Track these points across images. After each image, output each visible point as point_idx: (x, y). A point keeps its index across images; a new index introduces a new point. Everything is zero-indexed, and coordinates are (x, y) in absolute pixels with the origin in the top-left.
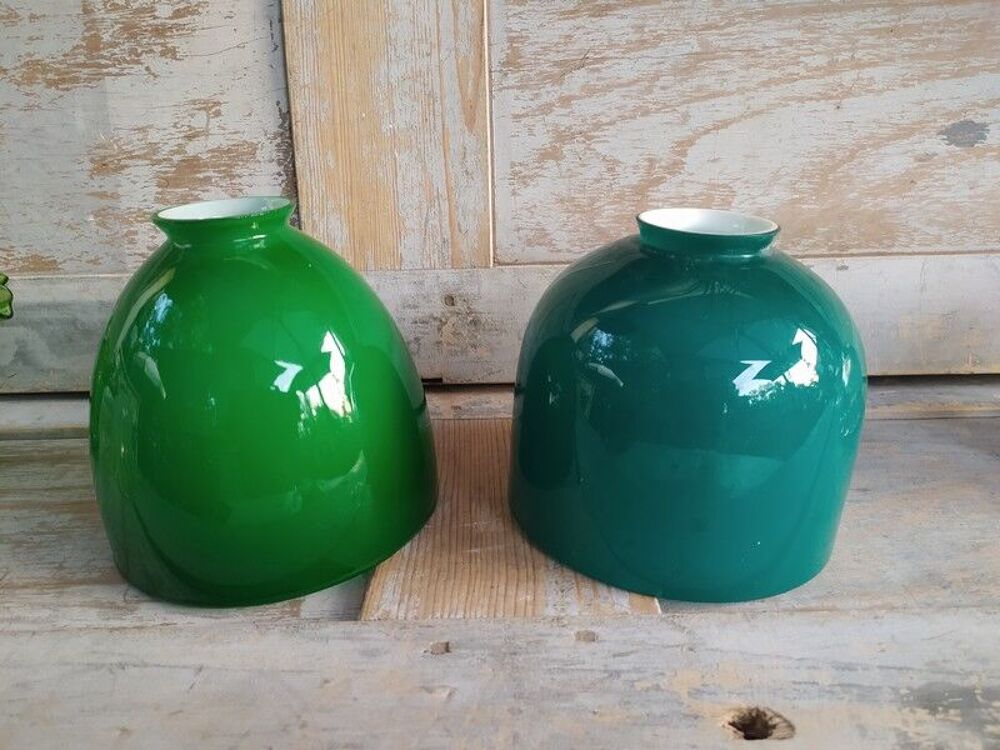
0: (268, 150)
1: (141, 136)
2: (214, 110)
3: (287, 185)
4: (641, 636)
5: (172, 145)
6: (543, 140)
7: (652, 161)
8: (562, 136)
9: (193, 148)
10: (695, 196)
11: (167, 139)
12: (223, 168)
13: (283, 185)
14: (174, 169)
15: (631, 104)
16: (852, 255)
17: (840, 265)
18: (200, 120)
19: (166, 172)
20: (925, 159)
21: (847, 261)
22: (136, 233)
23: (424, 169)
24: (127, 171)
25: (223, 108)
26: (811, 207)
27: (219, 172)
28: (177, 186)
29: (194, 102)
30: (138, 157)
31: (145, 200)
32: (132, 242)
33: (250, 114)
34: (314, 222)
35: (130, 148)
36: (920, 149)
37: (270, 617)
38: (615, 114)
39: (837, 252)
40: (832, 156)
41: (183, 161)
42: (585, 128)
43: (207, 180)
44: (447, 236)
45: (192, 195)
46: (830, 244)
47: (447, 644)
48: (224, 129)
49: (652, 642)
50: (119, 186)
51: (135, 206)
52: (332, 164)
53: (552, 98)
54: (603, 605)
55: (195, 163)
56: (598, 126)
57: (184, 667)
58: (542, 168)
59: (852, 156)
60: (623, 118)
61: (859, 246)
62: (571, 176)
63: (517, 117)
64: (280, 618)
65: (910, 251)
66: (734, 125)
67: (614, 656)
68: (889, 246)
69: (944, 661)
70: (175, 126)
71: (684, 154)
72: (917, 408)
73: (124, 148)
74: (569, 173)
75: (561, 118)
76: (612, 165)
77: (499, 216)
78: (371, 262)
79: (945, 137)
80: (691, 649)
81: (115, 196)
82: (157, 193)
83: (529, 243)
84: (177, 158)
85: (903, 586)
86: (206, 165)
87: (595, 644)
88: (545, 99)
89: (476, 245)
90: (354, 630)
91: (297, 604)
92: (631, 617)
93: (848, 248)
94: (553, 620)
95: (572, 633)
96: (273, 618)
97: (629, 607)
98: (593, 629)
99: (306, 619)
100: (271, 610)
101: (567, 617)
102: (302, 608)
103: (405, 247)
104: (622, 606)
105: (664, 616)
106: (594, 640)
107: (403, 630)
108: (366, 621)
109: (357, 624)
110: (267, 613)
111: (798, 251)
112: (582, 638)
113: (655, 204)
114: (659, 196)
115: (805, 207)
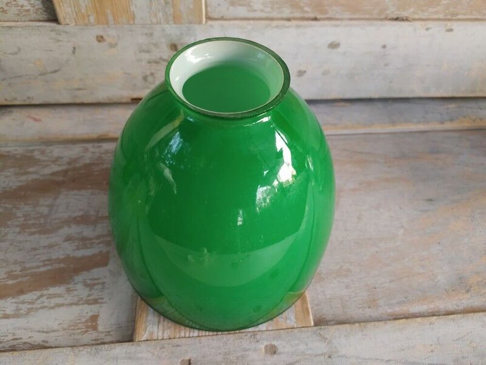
4: (302, 347)
16: (459, 20)
17: (448, 28)
21: (454, 25)
37: (79, 331)
39: (449, 17)
46: (447, 12)
47: (190, 360)
49: (309, 352)
54: (280, 320)
61: (464, 14)
64: (86, 332)
69: (463, 358)
80: (330, 357)
83: (233, 3)
87: (275, 356)
89: (191, 6)
90: (133, 350)
91: (94, 318)
92: (296, 331)
93: (457, 15)
94: (251, 336)
95: (263, 347)
96: (82, 332)
97: (295, 321)
98: (275, 343)
99: (102, 332)
100: (80, 325)
101: (260, 333)
102: (98, 322)
103: (136, 6)
104: (291, 320)
105: (315, 328)
106: (275, 352)
107: (163, 350)
108: (139, 341)
109: (133, 345)
110: (76, 328)
111: (425, 15)
112: (268, 350)
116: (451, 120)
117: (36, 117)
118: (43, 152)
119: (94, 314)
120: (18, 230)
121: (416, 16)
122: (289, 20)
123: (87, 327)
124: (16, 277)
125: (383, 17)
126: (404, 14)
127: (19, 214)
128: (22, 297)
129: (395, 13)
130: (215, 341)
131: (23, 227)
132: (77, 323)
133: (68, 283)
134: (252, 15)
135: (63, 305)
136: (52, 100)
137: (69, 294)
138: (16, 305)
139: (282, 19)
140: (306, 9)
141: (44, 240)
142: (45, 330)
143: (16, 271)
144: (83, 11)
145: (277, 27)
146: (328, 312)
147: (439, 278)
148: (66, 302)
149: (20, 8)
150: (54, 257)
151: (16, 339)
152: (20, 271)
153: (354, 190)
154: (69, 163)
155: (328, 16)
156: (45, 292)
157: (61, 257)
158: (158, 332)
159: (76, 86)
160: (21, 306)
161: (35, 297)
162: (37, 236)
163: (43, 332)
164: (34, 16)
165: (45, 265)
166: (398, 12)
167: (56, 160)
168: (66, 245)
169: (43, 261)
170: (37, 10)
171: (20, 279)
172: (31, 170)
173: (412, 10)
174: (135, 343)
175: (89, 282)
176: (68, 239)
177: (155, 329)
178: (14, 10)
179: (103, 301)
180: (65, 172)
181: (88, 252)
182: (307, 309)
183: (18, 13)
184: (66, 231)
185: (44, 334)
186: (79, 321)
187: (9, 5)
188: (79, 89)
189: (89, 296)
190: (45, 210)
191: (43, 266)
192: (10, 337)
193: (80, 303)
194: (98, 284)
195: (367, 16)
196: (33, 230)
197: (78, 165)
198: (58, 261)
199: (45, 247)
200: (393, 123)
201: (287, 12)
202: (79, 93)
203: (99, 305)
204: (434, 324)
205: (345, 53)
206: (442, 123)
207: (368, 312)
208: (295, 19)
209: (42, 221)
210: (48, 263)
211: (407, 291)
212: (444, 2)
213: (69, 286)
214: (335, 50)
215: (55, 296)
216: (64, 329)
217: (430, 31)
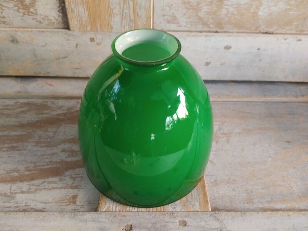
4: (203, 223)
10: (245, 4)
16: (305, 34)
17: (299, 39)
21: (302, 37)
26: (294, 13)
34: (72, 9)
37: (65, 204)
39: (299, 33)
44: (132, 18)
46: (297, 29)
47: (131, 225)
49: (208, 227)
54: (189, 206)
64: (69, 205)
77: (156, 9)
78: (99, 27)
83: (168, 22)
85: (299, 196)
87: (186, 227)
89: (145, 23)
90: (97, 217)
91: (75, 197)
92: (199, 213)
93: (304, 31)
94: (171, 214)
95: (178, 221)
96: (67, 204)
97: (199, 207)
98: (185, 219)
99: (79, 205)
100: (66, 200)
101: (176, 212)
102: (77, 199)
103: (114, 22)
104: (196, 206)
105: (212, 213)
106: (186, 225)
107: (115, 218)
108: (101, 212)
109: (97, 213)
110: (63, 202)
111: (283, 31)
112: (181, 223)
113: (226, 7)
114: (228, 3)
115: (291, 13)
116: (303, 96)
117: (51, 84)
118: (53, 103)
119: (75, 194)
120: (34, 144)
121: (278, 32)
122: (201, 32)
123: (70, 202)
124: (30, 170)
125: (258, 31)
126: (271, 30)
127: (36, 136)
128: (33, 182)
129: (265, 29)
130: (148, 215)
131: (37, 143)
132: (64, 199)
133: (61, 176)
134: (179, 29)
135: (56, 188)
136: (61, 75)
137: (61, 182)
138: (29, 186)
139: (197, 32)
140: (211, 26)
141: (49, 151)
143: (31, 167)
144: (84, 23)
145: (193, 36)
146: (220, 204)
147: (294, 189)
148: (58, 187)
149: (49, 21)
150: (54, 161)
151: (27, 206)
152: (33, 167)
153: (239, 133)
154: (68, 110)
155: (224, 30)
156: (46, 180)
157: (58, 161)
158: (113, 207)
159: (76, 67)
160: (32, 187)
161: (40, 183)
162: (45, 148)
163: (43, 203)
164: (56, 26)
165: (48, 165)
166: (267, 29)
167: (60, 108)
168: (62, 154)
169: (48, 162)
170: (59, 22)
171: (32, 172)
172: (45, 112)
173: (275, 27)
174: (98, 212)
175: (73, 176)
176: (64, 151)
177: (111, 205)
178: (46, 22)
179: (81, 187)
180: (65, 114)
181: (74, 159)
182: (207, 201)
183: (48, 23)
184: (62, 146)
185: (44, 204)
186: (66, 198)
187: (44, 19)
188: (77, 69)
189: (73, 184)
190: (51, 134)
191: (46, 165)
192: (24, 204)
193: (67, 187)
194: (79, 177)
195: (248, 31)
196: (43, 145)
197: (73, 111)
198: (56, 163)
199: (49, 155)
200: (265, 96)
201: (200, 27)
202: (77, 71)
203: (78, 189)
204: (291, 216)
205: (234, 52)
206: (297, 97)
207: (247, 206)
208: (204, 32)
209: (49, 140)
210: (50, 163)
211: (273, 195)
212: (295, 23)
213: (61, 178)
214: (228, 50)
215: (52, 182)
216: (56, 202)
217: (287, 40)
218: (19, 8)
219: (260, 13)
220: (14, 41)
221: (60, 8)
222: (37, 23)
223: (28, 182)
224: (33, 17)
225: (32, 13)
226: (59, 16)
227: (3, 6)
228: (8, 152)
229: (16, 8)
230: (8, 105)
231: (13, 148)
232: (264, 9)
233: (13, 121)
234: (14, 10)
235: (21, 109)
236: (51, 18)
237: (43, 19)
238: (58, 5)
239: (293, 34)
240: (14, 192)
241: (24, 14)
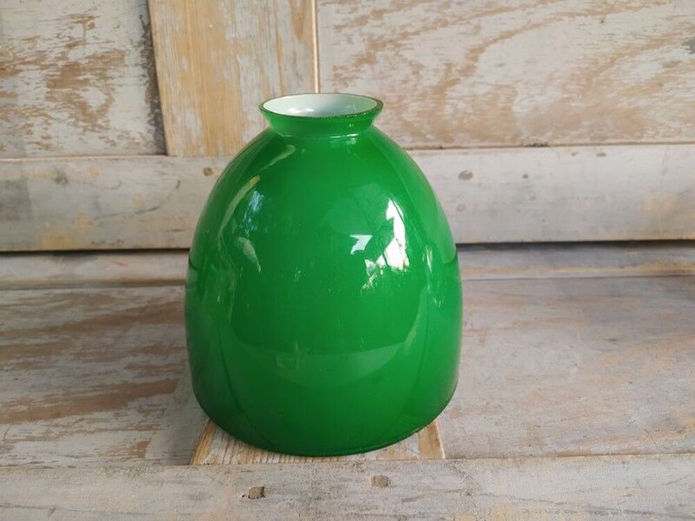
0: (134, 56)
1: (31, 45)
2: (89, 23)
3: (150, 85)
4: (426, 481)
5: (57, 53)
6: (360, 47)
7: (449, 66)
8: (376, 44)
9: (74, 55)
10: (485, 95)
11: (52, 47)
12: (98, 72)
13: (148, 85)
14: (59, 73)
15: (433, 16)
16: (609, 144)
17: (599, 152)
18: (78, 32)
19: (52, 76)
20: (672, 65)
21: (605, 149)
22: (31, 125)
23: (262, 72)
24: (21, 74)
25: (96, 21)
26: (578, 104)
27: (96, 75)
28: (62, 87)
29: (72, 16)
30: (30, 63)
31: (38, 99)
32: (29, 133)
33: (118, 27)
34: (173, 116)
35: (22, 55)
36: (668, 57)
37: (120, 458)
38: (419, 25)
39: (597, 141)
40: (595, 63)
41: (66, 66)
42: (394, 37)
43: (86, 81)
45: (74, 94)
46: (592, 135)
47: (263, 488)
48: (97, 39)
49: (437, 487)
50: (15, 87)
51: (30, 103)
52: (186, 67)
53: (367, 11)
54: (397, 450)
55: (76, 67)
56: (405, 36)
57: (41, 508)
58: (359, 71)
59: (612, 62)
60: (426, 29)
61: (614, 137)
62: (383, 78)
63: (338, 28)
64: (128, 459)
65: (654, 141)
66: (518, 36)
67: (403, 501)
68: (639, 137)
70: (58, 37)
71: (476, 59)
72: (655, 268)
73: (17, 55)
74: (382, 75)
75: (374, 28)
76: (417, 68)
78: (221, 149)
79: (688, 47)
80: (469, 494)
81: (13, 95)
82: (47, 93)
84: (61, 63)
85: (645, 430)
86: (85, 69)
87: (387, 489)
88: (361, 12)
90: (186, 475)
91: (143, 445)
92: (419, 462)
93: (606, 138)
94: (354, 465)
95: (369, 478)
96: (123, 458)
97: (418, 452)
98: (386, 474)
99: (149, 460)
100: (122, 451)
101: (365, 462)
102: (147, 449)
104: (412, 451)
105: (447, 461)
106: (387, 485)
107: (227, 475)
108: (197, 465)
109: (188, 468)
110: (118, 453)
111: (567, 140)
112: (377, 483)
113: (451, 101)
114: (455, 95)
115: (573, 104)
116: (634, 265)
117: (122, 262)
118: (122, 292)
119: (145, 440)
120: (72, 357)
121: (558, 142)
122: (411, 149)
123: (131, 453)
124: (55, 401)
125: (518, 143)
126: (543, 140)
127: (78, 344)
128: (56, 421)
129: (531, 138)
130: (302, 467)
131: (78, 356)
132: (119, 450)
133: (119, 409)
135: (106, 430)
136: (144, 245)
137: (117, 419)
138: (47, 428)
140: (429, 136)
141: (101, 367)
142: (75, 455)
143: (57, 395)
144: (194, 141)
146: (468, 449)
147: (634, 418)
148: (109, 427)
149: (130, 141)
150: (107, 383)
151: (36, 463)
152: (62, 395)
153: (506, 329)
154: (149, 302)
155: (453, 144)
156: (86, 416)
157: (116, 383)
158: (224, 457)
159: (174, 227)
160: (52, 429)
161: (74, 421)
162: (93, 363)
163: (72, 456)
164: (144, 149)
165: (95, 391)
166: (534, 138)
167: (134, 299)
168: (127, 372)
169: (93, 387)
170: (148, 142)
171: (59, 403)
172: (104, 306)
173: (550, 134)
174: (191, 466)
175: (145, 407)
176: (131, 367)
177: (222, 453)
178: (124, 143)
179: (159, 428)
180: (143, 309)
181: (152, 380)
182: (437, 440)
183: (127, 146)
184: (130, 359)
185: (74, 459)
186: (123, 447)
188: (176, 230)
189: (142, 421)
190: (110, 341)
191: (91, 391)
192: (29, 460)
193: (129, 428)
194: (156, 410)
195: (499, 144)
196: (91, 358)
197: (159, 303)
198: (113, 387)
199: (100, 374)
201: (408, 141)
202: (176, 235)
203: (153, 431)
204: (629, 463)
205: (480, 185)
206: (622, 267)
207: (527, 450)
208: (418, 148)
209: (104, 350)
210: (98, 388)
211: (586, 430)
212: (586, 123)
213: (120, 411)
214: (468, 181)
215: (99, 420)
216: (101, 455)
217: (577, 156)
218: (78, 120)
219: (516, 108)
220: (61, 179)
221: (153, 116)
222: (108, 145)
223: (46, 420)
224: (101, 135)
225: (101, 127)
226: (149, 131)
227: (50, 117)
228: (15, 372)
229: (73, 120)
230: (30, 299)
231: (27, 366)
232: (522, 100)
233: (35, 322)
234: (69, 124)
235: (56, 304)
236: (134, 135)
237: (119, 137)
238: (149, 111)
239: (586, 145)
240: (13, 438)
241: (86, 129)
